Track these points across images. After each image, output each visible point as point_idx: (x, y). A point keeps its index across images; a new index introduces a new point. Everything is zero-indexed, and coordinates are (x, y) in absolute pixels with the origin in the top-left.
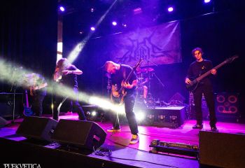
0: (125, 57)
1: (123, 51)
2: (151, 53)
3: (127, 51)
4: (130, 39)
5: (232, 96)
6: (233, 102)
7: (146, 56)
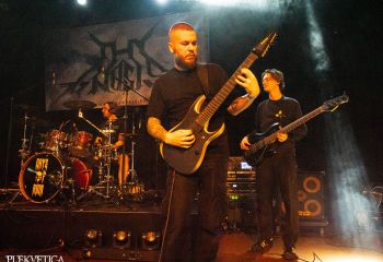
0: (82, 82)
1: (79, 68)
2: (144, 76)
3: (89, 67)
4: (96, 41)
5: (311, 178)
6: (315, 191)
7: (132, 82)
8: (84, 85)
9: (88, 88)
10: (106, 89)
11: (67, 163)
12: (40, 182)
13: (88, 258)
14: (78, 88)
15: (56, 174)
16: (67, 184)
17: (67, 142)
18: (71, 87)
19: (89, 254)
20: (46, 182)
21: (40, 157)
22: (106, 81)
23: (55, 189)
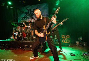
1: (24, 15)
6: (68, 38)
7: (34, 17)
8: (25, 18)
9: (26, 18)
10: (29, 19)
11: (21, 33)
12: (16, 36)
13: (25, 50)
14: (24, 18)
15: (19, 35)
16: (21, 36)
17: (21, 29)
18: (22, 18)
19: (25, 49)
20: (17, 36)
21: (16, 31)
22: (29, 17)
23: (19, 37)
